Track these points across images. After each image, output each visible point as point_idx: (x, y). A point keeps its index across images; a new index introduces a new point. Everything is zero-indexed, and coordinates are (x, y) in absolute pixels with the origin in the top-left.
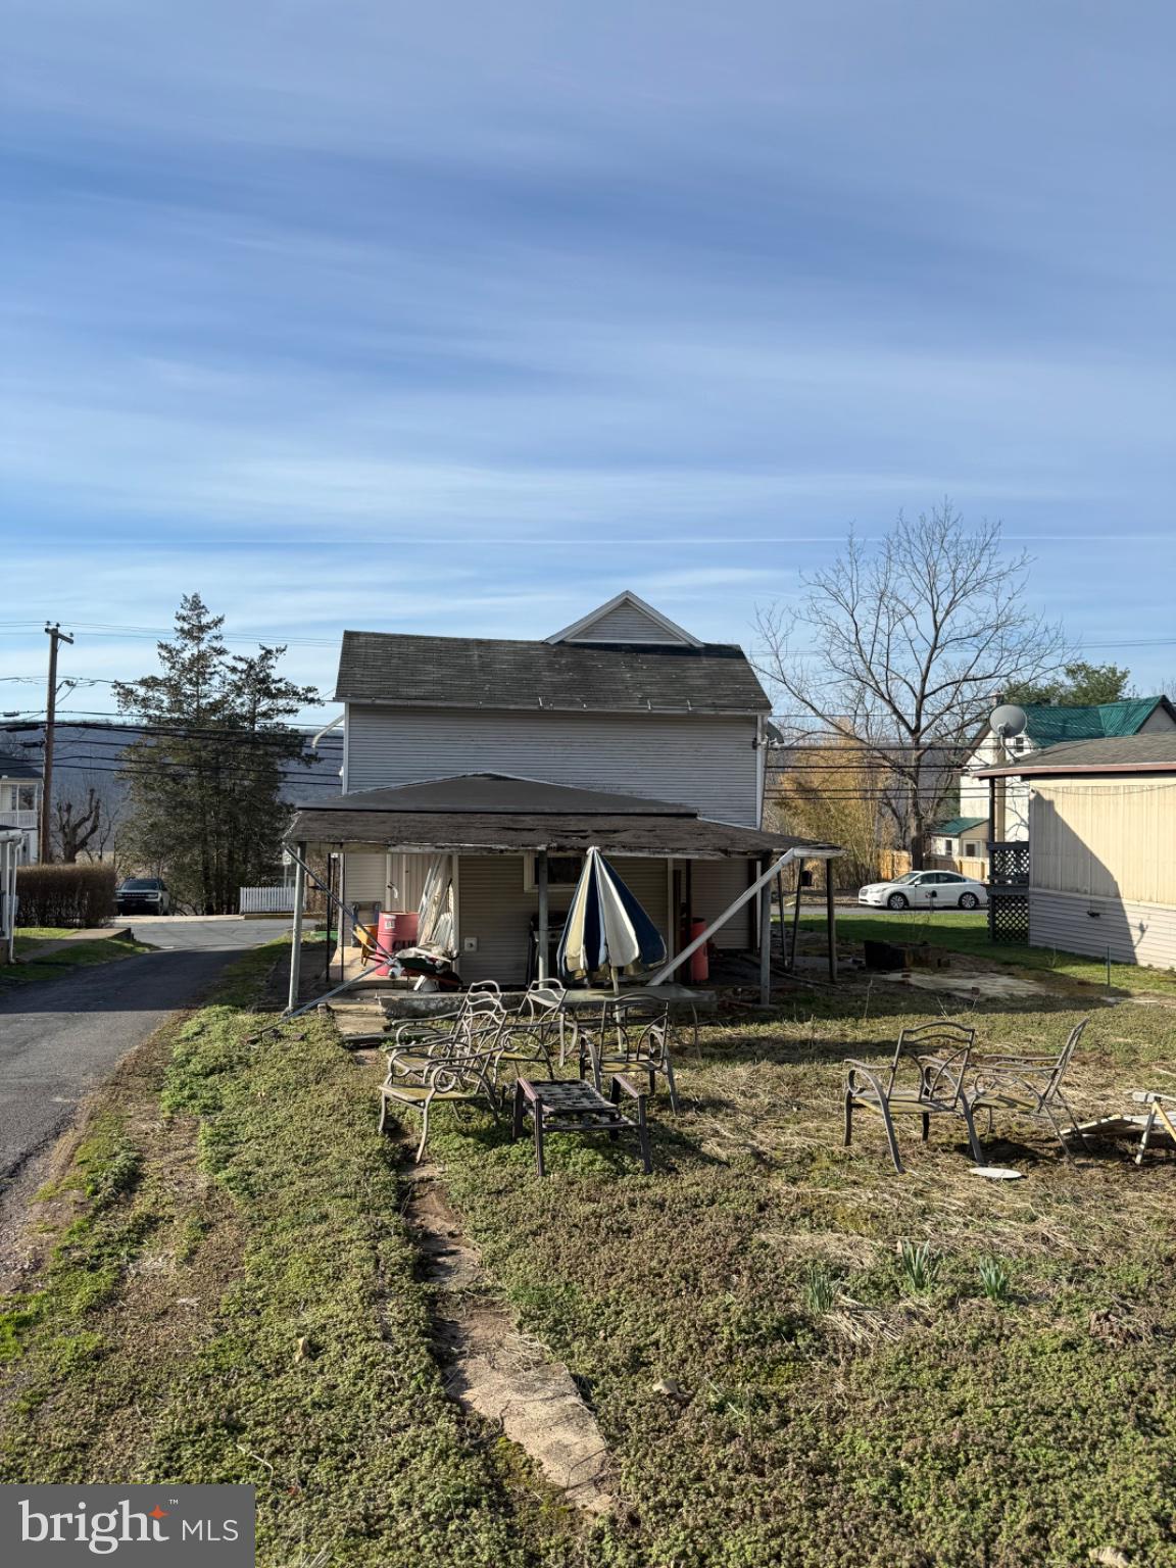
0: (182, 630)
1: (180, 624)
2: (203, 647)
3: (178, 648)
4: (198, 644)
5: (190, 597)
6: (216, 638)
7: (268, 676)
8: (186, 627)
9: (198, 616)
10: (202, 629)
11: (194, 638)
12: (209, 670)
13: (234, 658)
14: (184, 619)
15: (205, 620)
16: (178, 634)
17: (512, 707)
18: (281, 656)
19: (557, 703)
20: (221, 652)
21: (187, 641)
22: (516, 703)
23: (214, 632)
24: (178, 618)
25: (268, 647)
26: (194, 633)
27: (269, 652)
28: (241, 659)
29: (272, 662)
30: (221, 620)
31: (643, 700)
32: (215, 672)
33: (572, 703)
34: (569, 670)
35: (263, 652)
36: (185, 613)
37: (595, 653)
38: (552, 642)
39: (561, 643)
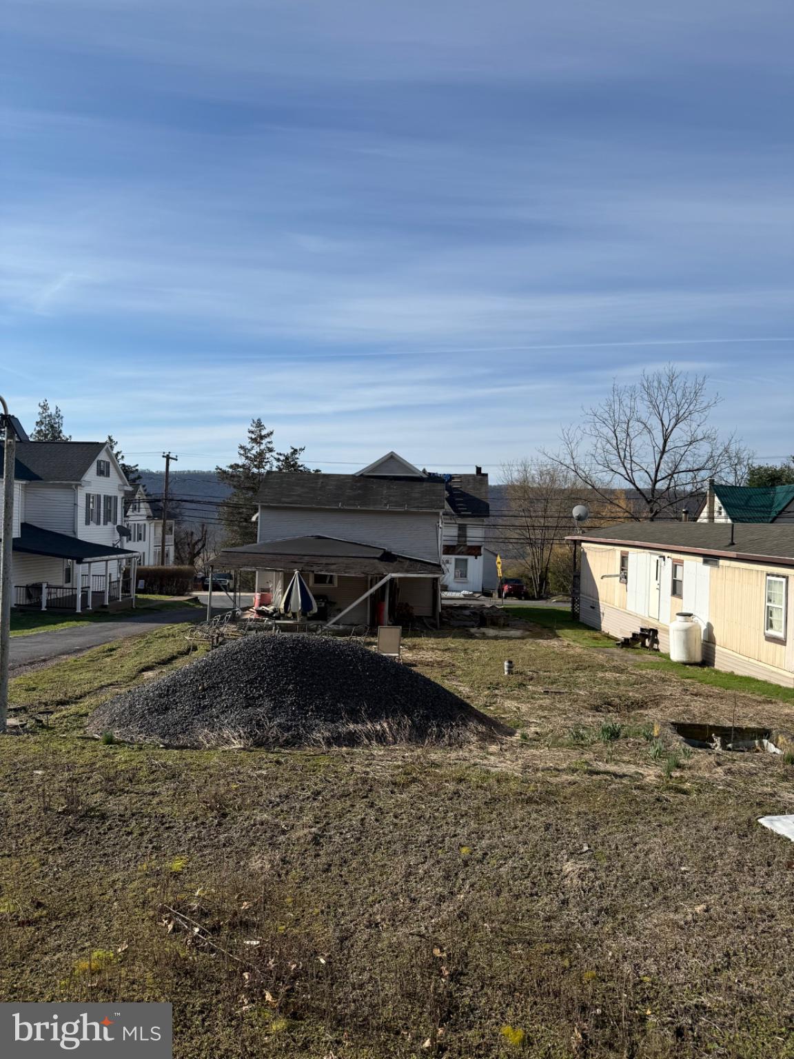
0: (251, 438)
1: (251, 435)
2: (263, 447)
3: (249, 448)
4: (260, 446)
5: (256, 421)
6: (269, 442)
7: (296, 463)
8: (253, 436)
9: (260, 431)
10: (262, 437)
11: (257, 443)
12: (265, 460)
13: (278, 454)
14: (253, 432)
15: (264, 433)
16: (250, 440)
17: (327, 507)
18: (302, 453)
19: (348, 505)
20: (271, 450)
21: (254, 445)
22: (329, 505)
23: (268, 440)
24: (249, 432)
25: (295, 448)
26: (257, 440)
27: (296, 450)
28: (281, 454)
29: (297, 456)
30: (272, 433)
31: (386, 505)
32: (268, 462)
33: (354, 505)
34: (359, 489)
35: (292, 450)
36: (253, 429)
37: (375, 480)
38: (357, 475)
39: (362, 475)
